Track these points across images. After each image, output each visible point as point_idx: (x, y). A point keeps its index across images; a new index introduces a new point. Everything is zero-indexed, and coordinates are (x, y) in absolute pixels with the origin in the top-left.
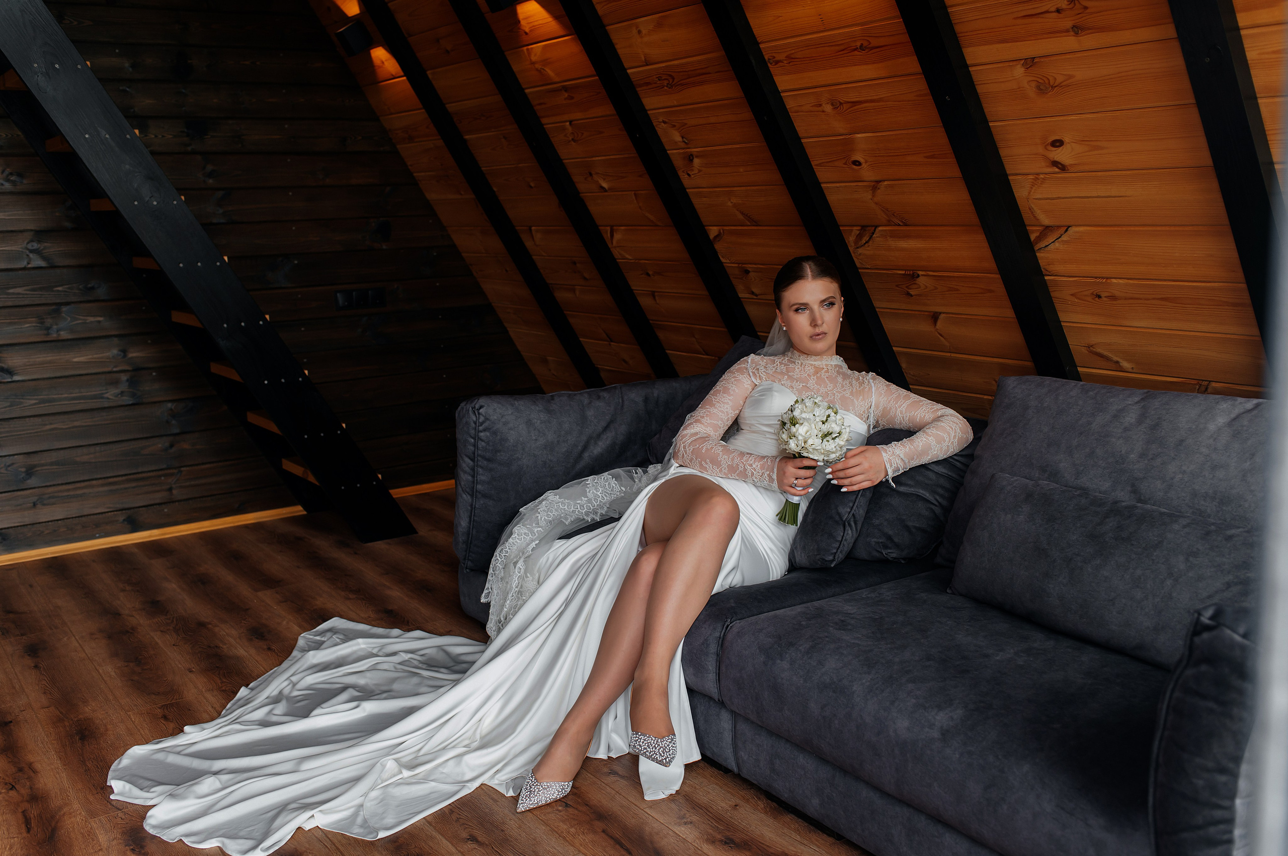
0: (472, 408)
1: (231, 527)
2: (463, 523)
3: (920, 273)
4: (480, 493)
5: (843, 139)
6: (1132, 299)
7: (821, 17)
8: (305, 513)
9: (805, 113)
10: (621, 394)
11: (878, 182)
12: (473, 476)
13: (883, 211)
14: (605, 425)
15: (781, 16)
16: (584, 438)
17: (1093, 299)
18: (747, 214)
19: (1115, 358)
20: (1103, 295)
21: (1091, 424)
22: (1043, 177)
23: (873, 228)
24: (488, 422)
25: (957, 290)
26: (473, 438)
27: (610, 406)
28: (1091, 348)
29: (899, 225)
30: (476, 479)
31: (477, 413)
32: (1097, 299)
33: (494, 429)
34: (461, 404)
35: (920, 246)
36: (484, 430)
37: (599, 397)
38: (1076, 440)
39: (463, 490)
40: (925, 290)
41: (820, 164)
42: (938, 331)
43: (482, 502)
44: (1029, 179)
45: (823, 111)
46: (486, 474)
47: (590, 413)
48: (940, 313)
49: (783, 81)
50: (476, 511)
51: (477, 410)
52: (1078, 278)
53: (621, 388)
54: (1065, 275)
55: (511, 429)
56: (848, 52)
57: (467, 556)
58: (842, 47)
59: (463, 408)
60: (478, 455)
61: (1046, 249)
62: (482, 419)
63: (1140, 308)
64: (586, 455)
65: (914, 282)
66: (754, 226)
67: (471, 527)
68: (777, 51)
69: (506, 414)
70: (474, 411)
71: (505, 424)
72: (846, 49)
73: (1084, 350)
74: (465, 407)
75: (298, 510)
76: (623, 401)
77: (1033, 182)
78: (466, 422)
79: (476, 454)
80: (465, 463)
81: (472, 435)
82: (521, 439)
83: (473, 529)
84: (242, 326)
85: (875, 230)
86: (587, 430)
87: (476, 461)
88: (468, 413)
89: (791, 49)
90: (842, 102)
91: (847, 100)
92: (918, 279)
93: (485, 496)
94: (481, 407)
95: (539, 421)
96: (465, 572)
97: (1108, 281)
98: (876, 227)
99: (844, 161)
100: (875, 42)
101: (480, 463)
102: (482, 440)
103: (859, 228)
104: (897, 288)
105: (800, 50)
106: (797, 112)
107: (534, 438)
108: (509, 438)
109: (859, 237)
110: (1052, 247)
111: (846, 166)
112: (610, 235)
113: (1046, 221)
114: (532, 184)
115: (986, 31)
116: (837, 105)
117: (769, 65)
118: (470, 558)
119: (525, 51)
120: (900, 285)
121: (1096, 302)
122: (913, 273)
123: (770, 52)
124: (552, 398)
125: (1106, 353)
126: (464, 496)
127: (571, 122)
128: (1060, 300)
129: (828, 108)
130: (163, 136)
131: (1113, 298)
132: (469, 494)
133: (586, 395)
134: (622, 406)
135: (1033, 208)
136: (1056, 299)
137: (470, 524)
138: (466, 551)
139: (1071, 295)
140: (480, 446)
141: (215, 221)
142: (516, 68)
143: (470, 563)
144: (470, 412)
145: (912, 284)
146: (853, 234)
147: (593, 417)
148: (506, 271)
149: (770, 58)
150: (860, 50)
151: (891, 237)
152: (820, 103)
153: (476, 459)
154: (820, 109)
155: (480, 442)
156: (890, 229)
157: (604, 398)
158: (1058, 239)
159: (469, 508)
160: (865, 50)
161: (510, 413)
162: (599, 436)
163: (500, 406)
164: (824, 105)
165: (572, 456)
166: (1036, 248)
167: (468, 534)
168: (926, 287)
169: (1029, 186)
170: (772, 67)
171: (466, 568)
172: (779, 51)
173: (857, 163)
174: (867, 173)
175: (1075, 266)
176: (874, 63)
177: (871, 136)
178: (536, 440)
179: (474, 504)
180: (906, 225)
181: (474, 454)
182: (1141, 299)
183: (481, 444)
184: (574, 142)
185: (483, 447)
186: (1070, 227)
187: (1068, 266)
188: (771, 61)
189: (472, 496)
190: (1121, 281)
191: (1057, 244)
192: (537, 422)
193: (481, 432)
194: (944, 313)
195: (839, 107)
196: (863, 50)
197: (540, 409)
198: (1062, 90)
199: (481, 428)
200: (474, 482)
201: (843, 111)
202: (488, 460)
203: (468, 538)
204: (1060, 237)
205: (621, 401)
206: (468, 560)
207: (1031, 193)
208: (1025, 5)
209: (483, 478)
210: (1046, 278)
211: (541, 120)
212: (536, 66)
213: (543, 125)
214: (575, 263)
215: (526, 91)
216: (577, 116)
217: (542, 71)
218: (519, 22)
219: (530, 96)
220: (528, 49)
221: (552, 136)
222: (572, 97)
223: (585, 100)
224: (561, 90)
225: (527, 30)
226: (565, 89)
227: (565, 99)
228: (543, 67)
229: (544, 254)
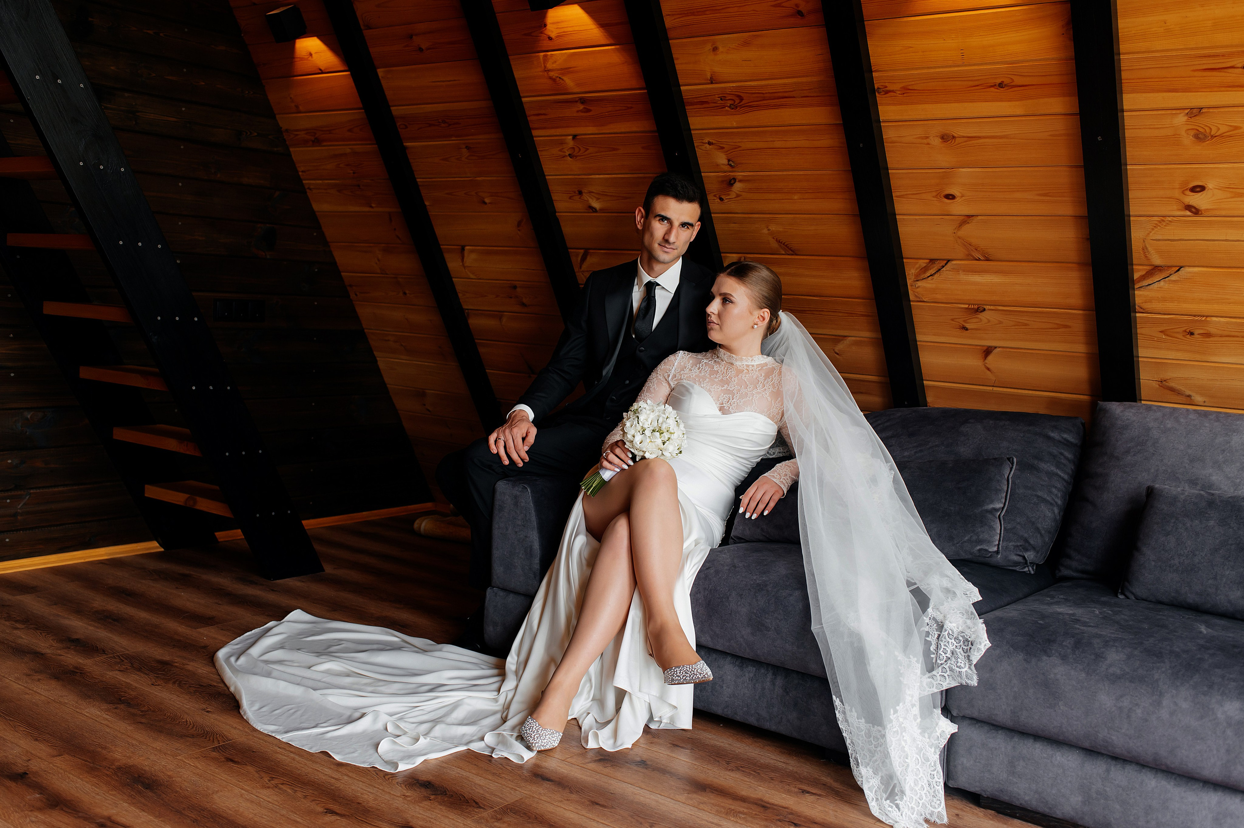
3: (987, 307)
5: (943, 172)
6: (1227, 336)
7: (962, 51)
9: (905, 145)
11: (969, 216)
13: (965, 245)
15: (911, 47)
17: (1183, 336)
18: (784, 243)
19: (1188, 392)
20: (1196, 332)
21: (1230, 442)
22: (1170, 219)
23: (945, 262)
25: (1026, 325)
28: (1164, 383)
29: (979, 260)
32: (1188, 336)
35: (996, 281)
38: (1221, 457)
40: (987, 325)
41: (902, 195)
42: (986, 365)
44: (1153, 220)
45: (928, 144)
48: (996, 348)
49: (887, 111)
52: (1174, 316)
54: (1162, 312)
56: (983, 87)
58: (977, 83)
61: (1148, 287)
63: (1234, 345)
65: (976, 316)
66: (789, 255)
68: (891, 81)
72: (981, 85)
73: (1155, 385)
75: (150, 547)
77: (1156, 224)
85: (946, 264)
89: (911, 80)
90: (955, 135)
91: (961, 134)
92: (981, 314)
97: (1208, 319)
98: (948, 261)
99: (934, 194)
100: (1018, 81)
103: (928, 261)
104: (953, 322)
105: (923, 81)
106: (895, 143)
109: (925, 269)
110: (1156, 285)
111: (936, 199)
112: (581, 259)
113: (1157, 261)
114: (487, 200)
115: (1157, 80)
116: (945, 138)
117: (877, 93)
119: (541, 58)
120: (955, 319)
121: (1187, 339)
122: (978, 308)
123: (882, 81)
125: (1178, 387)
127: (575, 137)
128: (1145, 336)
129: (937, 142)
131: (1208, 335)
135: (1147, 249)
136: (1141, 336)
139: (1160, 332)
142: (519, 73)
145: (973, 318)
146: (917, 266)
148: (405, 293)
149: (879, 87)
150: (998, 87)
151: (964, 271)
152: (927, 135)
154: (925, 141)
156: (967, 263)
158: (1165, 278)
160: (1004, 88)
164: (931, 138)
166: (1136, 287)
168: (989, 321)
169: (1152, 227)
170: (880, 96)
172: (895, 81)
173: (951, 197)
174: (959, 208)
175: (1176, 304)
176: (1009, 101)
177: (979, 171)
180: (988, 260)
182: (1237, 337)
184: (571, 158)
186: (1182, 267)
187: (1168, 304)
188: (880, 90)
190: (1222, 320)
191: (1162, 283)
194: (999, 347)
195: (951, 141)
196: (1002, 88)
198: (1224, 139)
201: (954, 144)
204: (1168, 277)
207: (1151, 234)
208: (1211, 59)
210: (1138, 315)
211: (532, 131)
212: (551, 74)
213: (532, 137)
214: (515, 287)
215: (524, 100)
216: (591, 130)
217: (558, 79)
218: (545, 25)
219: (526, 106)
220: (545, 56)
221: (541, 149)
222: (588, 111)
223: (606, 114)
224: (576, 102)
225: (553, 35)
226: (583, 101)
227: (578, 111)
228: (560, 76)
229: (472, 276)
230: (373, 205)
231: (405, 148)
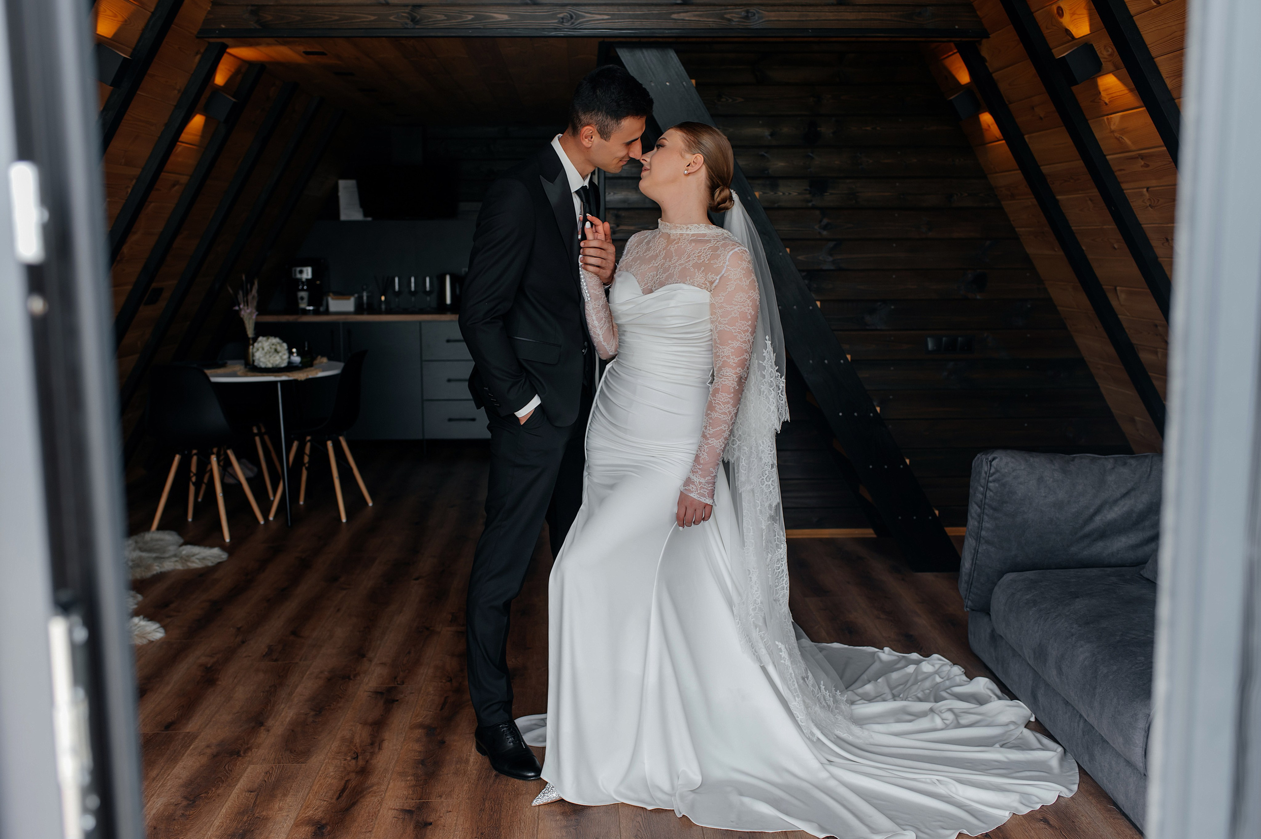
0: (986, 459)
1: (808, 539)
2: (966, 565)
4: (983, 539)
8: (875, 536)
10: (1151, 463)
12: (979, 522)
14: (1124, 493)
16: (1098, 502)
24: (999, 474)
26: (983, 487)
27: (1135, 474)
30: (981, 525)
31: (989, 465)
33: (1004, 481)
34: (978, 455)
36: (994, 481)
37: (1125, 464)
39: (969, 534)
43: (985, 548)
46: (991, 522)
47: (1111, 478)
50: (978, 555)
51: (990, 461)
53: (1152, 457)
55: (1021, 483)
57: (968, 595)
59: (978, 458)
60: (985, 503)
62: (992, 470)
64: (1098, 519)
67: (973, 569)
69: (1018, 468)
70: (987, 462)
71: (1016, 478)
74: (981, 458)
75: (869, 533)
76: (1151, 470)
78: (979, 472)
79: (983, 502)
80: (974, 509)
81: (983, 485)
82: (1030, 494)
83: (974, 571)
84: (825, 363)
86: (1103, 494)
87: (983, 509)
88: (982, 464)
93: (988, 542)
94: (994, 459)
95: (1051, 479)
96: (965, 610)
101: (987, 511)
102: (991, 490)
107: (1044, 495)
108: (1017, 492)
114: (1115, 246)
118: (970, 598)
119: (1107, 121)
124: (1073, 460)
126: (970, 539)
127: (1148, 188)
130: (790, 194)
132: (974, 538)
133: (1111, 461)
134: (1149, 475)
137: (972, 566)
138: (967, 591)
140: (988, 495)
141: (825, 267)
142: (1098, 135)
143: (970, 603)
144: (984, 463)
147: (1113, 483)
148: (1096, 327)
153: (983, 507)
155: (988, 491)
157: (1131, 465)
159: (973, 551)
161: (1022, 468)
162: (1116, 502)
163: (1013, 460)
165: (1081, 518)
167: (970, 575)
171: (967, 607)
178: (1045, 497)
179: (977, 548)
181: (982, 501)
183: (989, 494)
184: (1152, 208)
185: (990, 497)
189: (976, 540)
192: (1049, 480)
193: (991, 482)
197: (1056, 468)
199: (991, 479)
200: (979, 527)
202: (995, 509)
203: (970, 579)
205: (1149, 470)
206: (969, 599)
209: (988, 525)
211: (1121, 185)
212: (1116, 134)
213: (1122, 190)
214: (1156, 326)
215: (1108, 157)
216: (1153, 183)
217: (1120, 138)
218: (1100, 93)
219: (1111, 163)
220: (1108, 119)
221: (1132, 200)
222: (1147, 166)
223: (1159, 168)
224: (1137, 158)
225: (1107, 101)
226: (1142, 157)
227: (1142, 166)
228: (1121, 136)
229: (1128, 314)
230: (1056, 250)
231: (1057, 201)
